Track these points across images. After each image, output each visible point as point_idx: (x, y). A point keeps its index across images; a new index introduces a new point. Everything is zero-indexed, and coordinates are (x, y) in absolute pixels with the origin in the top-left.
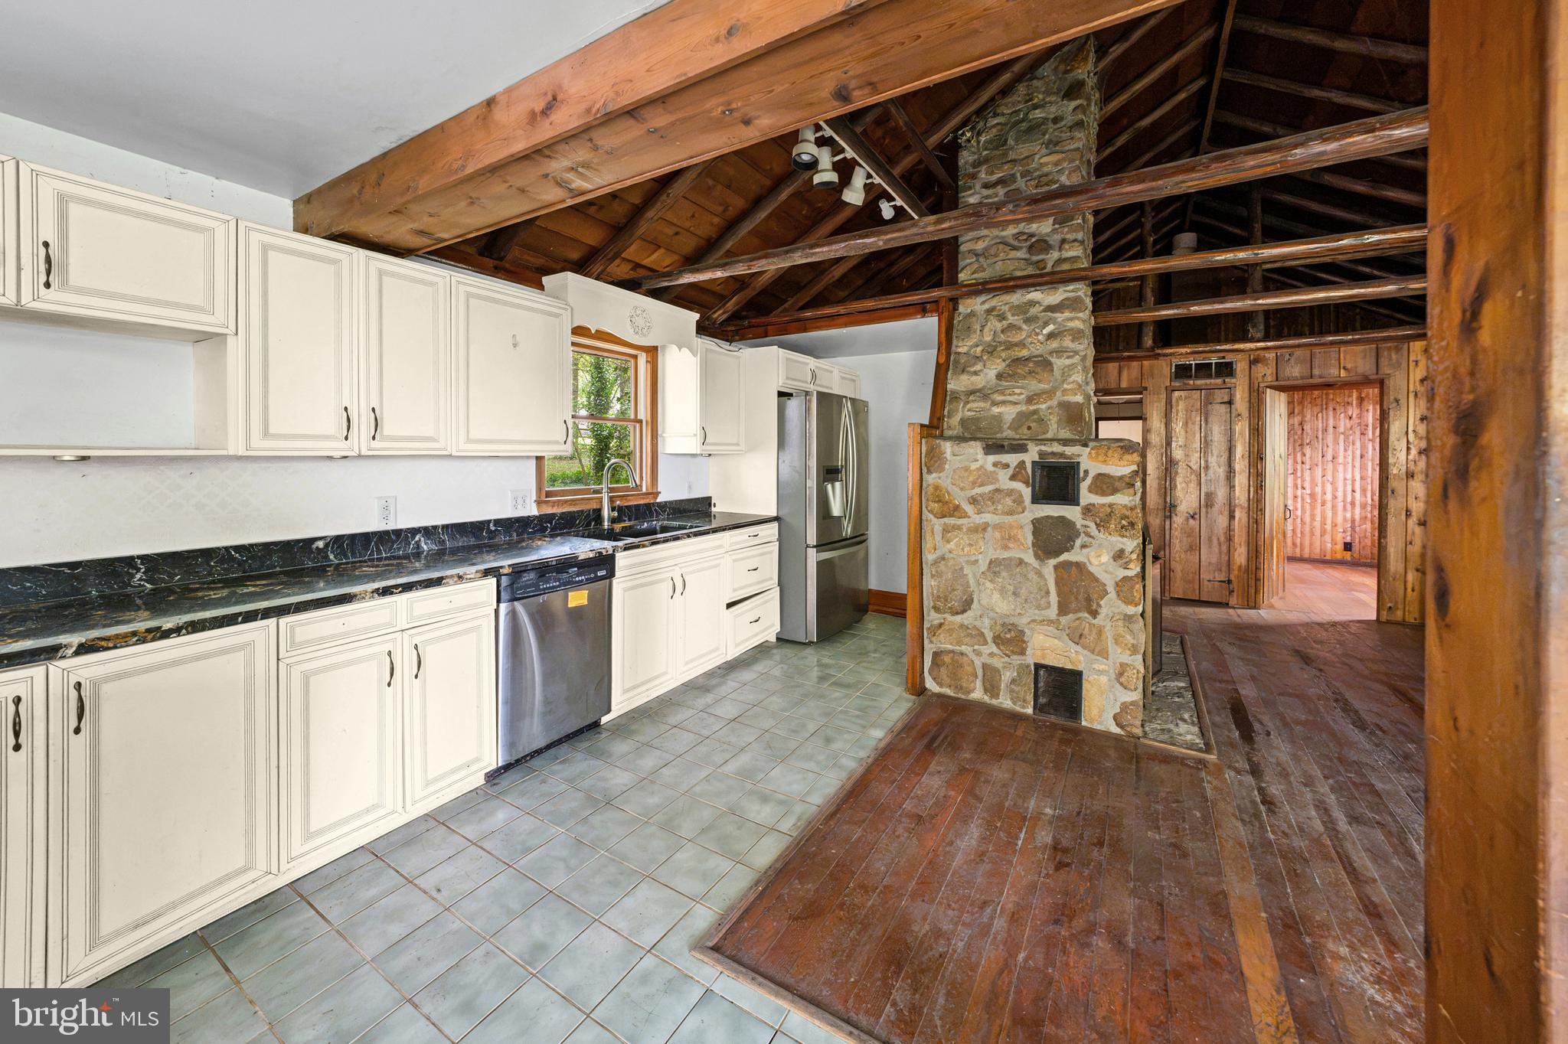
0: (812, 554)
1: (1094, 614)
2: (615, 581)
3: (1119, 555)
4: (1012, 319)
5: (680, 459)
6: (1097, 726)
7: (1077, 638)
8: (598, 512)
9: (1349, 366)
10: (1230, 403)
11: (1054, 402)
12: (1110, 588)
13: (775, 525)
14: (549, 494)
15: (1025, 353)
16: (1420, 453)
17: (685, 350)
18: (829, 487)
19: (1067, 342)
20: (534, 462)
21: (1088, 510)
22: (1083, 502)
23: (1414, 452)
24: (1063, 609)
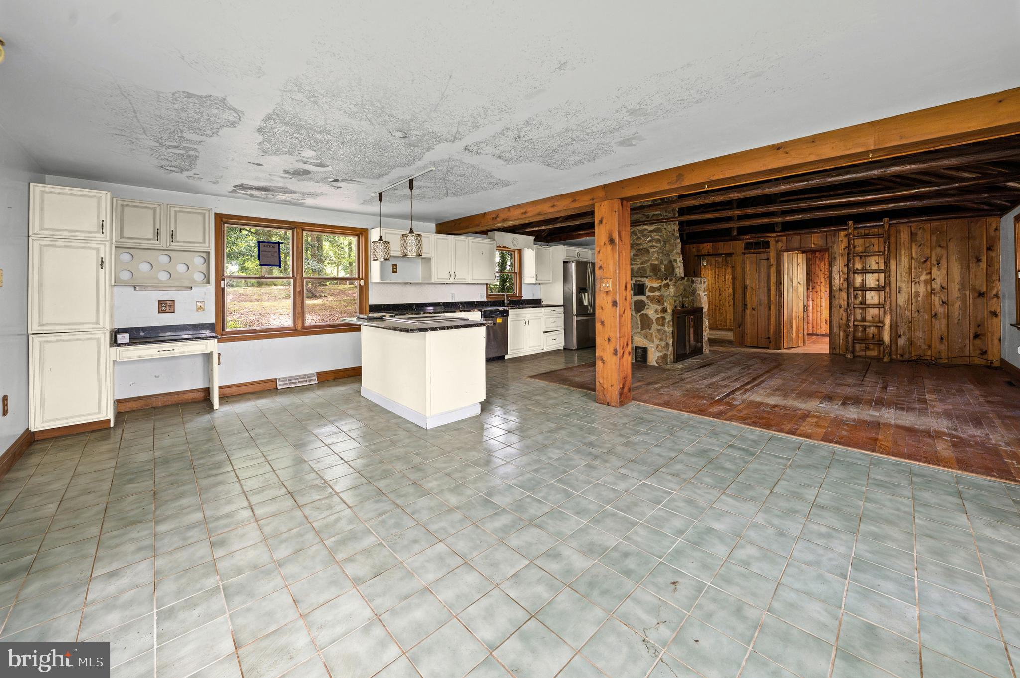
0: (575, 319)
1: (650, 329)
2: (509, 318)
3: (656, 311)
4: (639, 235)
5: (530, 285)
6: (651, 364)
7: (646, 337)
8: (504, 301)
9: (816, 242)
10: (768, 259)
11: (649, 264)
12: (654, 322)
13: (563, 308)
14: (489, 295)
15: (642, 247)
16: (844, 280)
17: (530, 249)
18: (583, 295)
19: (654, 244)
20: (485, 286)
21: (648, 297)
22: (647, 295)
23: (842, 280)
24: (642, 329)
